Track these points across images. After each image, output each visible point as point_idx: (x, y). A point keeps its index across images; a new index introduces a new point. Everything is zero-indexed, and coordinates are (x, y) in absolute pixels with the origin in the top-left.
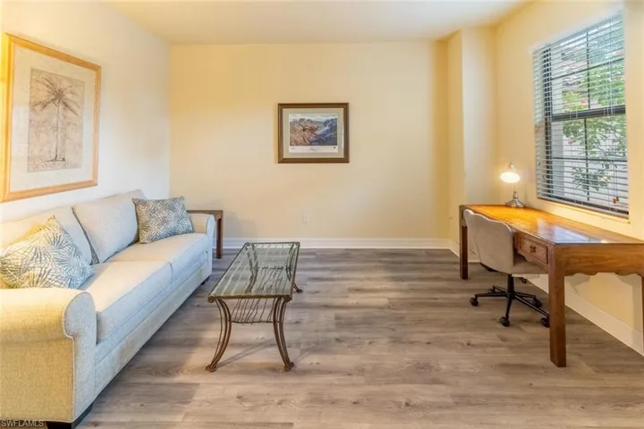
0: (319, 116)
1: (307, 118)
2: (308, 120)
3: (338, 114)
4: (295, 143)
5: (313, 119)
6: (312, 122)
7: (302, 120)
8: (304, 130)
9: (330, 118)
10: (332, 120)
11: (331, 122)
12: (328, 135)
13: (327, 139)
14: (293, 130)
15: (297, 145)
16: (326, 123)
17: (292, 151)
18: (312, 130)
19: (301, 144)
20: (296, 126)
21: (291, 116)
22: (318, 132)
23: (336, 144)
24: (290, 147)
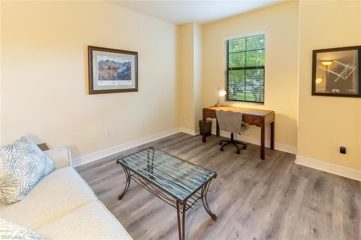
0: (120, 59)
1: (111, 60)
2: (112, 61)
3: (130, 59)
4: (102, 78)
5: (116, 61)
6: (115, 63)
7: (107, 61)
8: (109, 68)
9: (127, 61)
10: (128, 63)
11: (127, 64)
12: (125, 73)
13: (125, 75)
14: (101, 69)
15: (104, 80)
16: (124, 64)
17: (99, 84)
18: (115, 69)
19: (108, 79)
20: (103, 65)
21: (99, 57)
22: (120, 71)
23: (130, 79)
24: (99, 82)
